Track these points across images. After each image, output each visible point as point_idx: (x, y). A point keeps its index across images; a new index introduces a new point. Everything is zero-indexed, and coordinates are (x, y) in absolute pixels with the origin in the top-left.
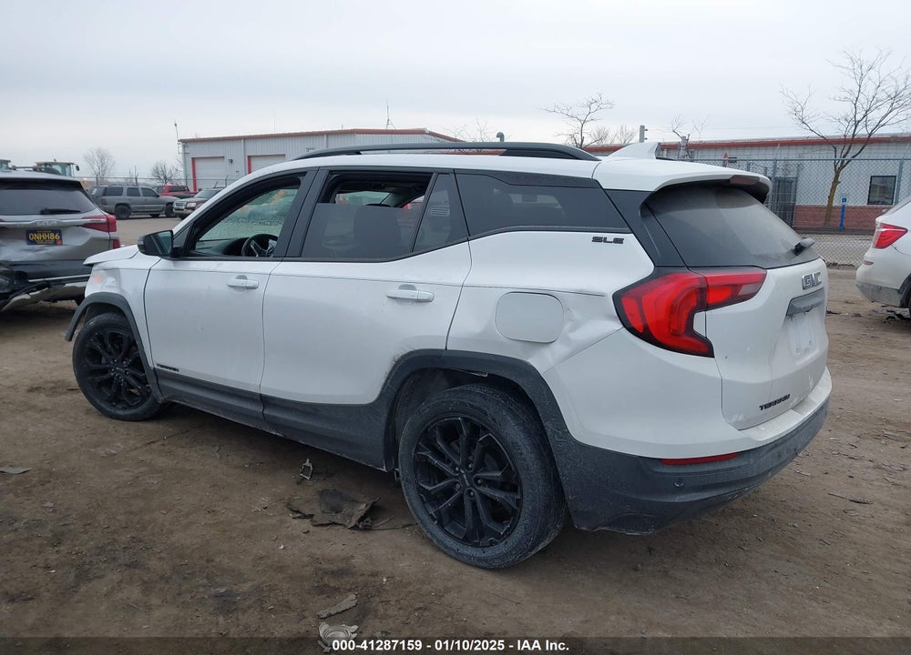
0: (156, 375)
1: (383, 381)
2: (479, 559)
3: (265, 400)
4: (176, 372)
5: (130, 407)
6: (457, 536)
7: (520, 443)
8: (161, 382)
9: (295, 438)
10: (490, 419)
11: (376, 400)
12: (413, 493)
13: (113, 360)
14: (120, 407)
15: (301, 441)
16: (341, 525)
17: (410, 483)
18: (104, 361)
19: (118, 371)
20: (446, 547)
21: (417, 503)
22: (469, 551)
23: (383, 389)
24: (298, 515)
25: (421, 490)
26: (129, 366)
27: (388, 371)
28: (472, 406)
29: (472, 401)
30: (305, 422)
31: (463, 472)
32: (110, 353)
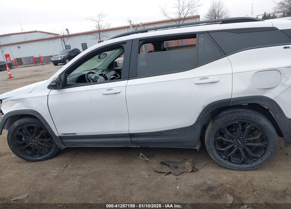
0: (61, 139)
1: (198, 116)
2: (249, 168)
3: (131, 135)
4: (75, 135)
5: (42, 155)
6: (237, 162)
7: (267, 125)
8: (64, 141)
9: (148, 146)
10: (253, 119)
11: (195, 124)
12: (215, 153)
13: (30, 138)
14: (38, 156)
15: (151, 147)
16: (185, 172)
17: (213, 150)
18: (23, 139)
19: (33, 142)
20: (234, 167)
21: (218, 156)
22: (245, 166)
23: (198, 119)
24: (165, 174)
25: (218, 151)
26: (39, 138)
27: (201, 112)
28: (243, 116)
29: (243, 114)
30: (155, 139)
31: (238, 140)
32: (27, 135)
